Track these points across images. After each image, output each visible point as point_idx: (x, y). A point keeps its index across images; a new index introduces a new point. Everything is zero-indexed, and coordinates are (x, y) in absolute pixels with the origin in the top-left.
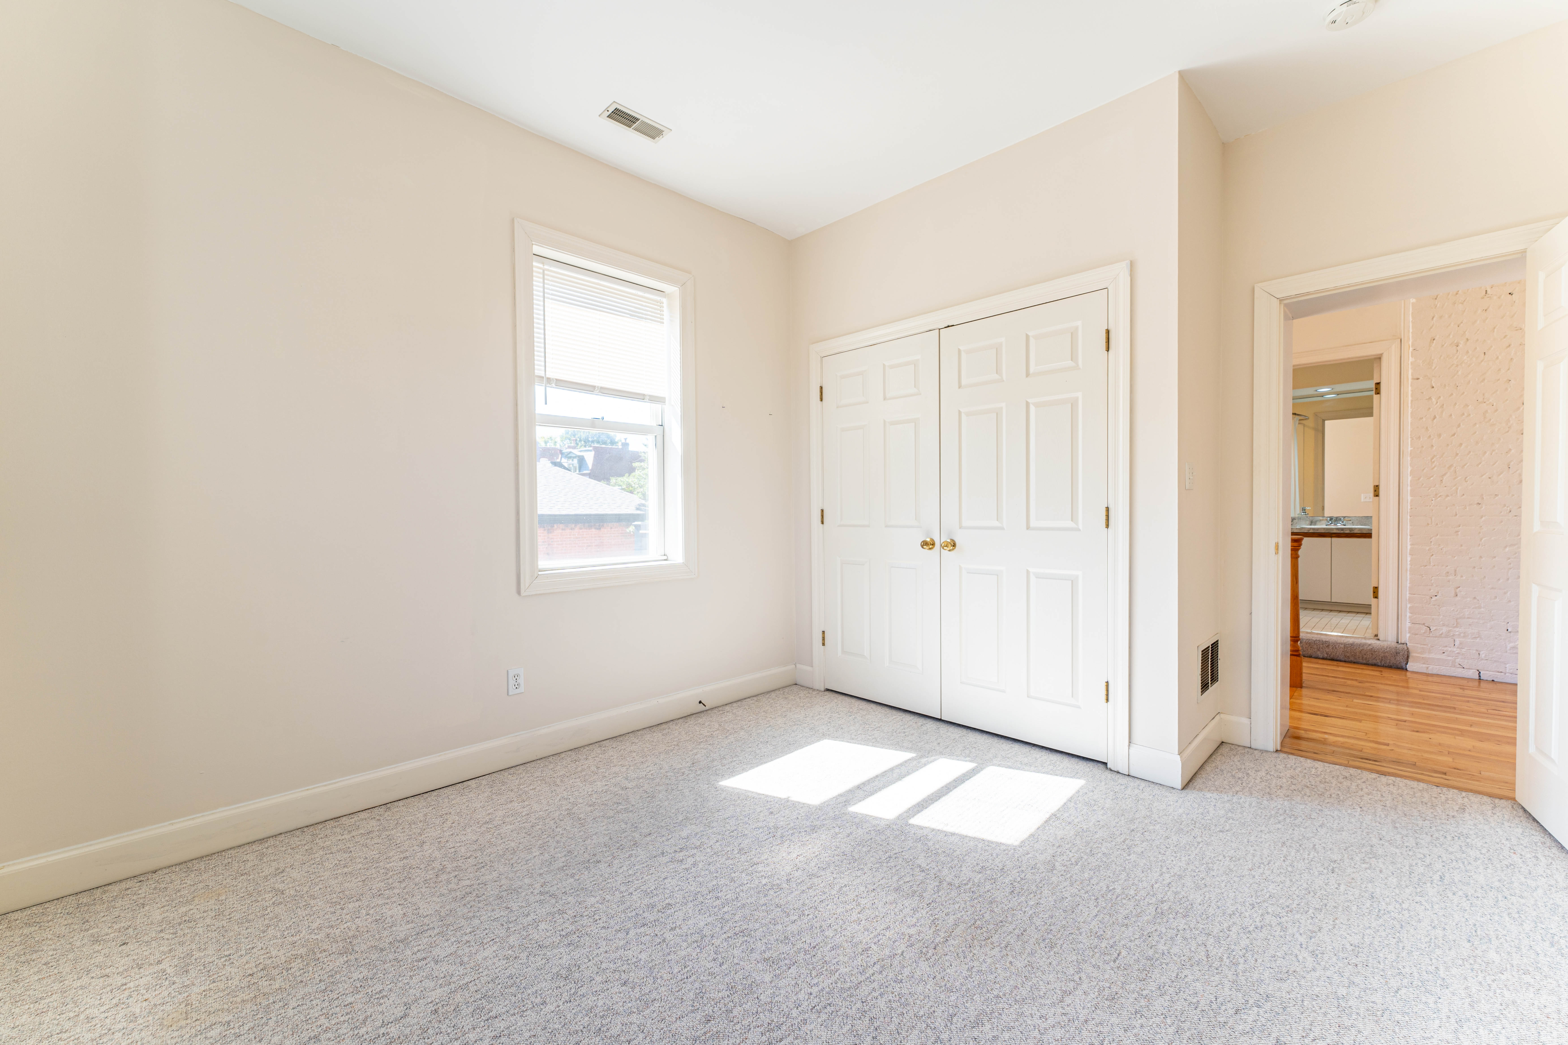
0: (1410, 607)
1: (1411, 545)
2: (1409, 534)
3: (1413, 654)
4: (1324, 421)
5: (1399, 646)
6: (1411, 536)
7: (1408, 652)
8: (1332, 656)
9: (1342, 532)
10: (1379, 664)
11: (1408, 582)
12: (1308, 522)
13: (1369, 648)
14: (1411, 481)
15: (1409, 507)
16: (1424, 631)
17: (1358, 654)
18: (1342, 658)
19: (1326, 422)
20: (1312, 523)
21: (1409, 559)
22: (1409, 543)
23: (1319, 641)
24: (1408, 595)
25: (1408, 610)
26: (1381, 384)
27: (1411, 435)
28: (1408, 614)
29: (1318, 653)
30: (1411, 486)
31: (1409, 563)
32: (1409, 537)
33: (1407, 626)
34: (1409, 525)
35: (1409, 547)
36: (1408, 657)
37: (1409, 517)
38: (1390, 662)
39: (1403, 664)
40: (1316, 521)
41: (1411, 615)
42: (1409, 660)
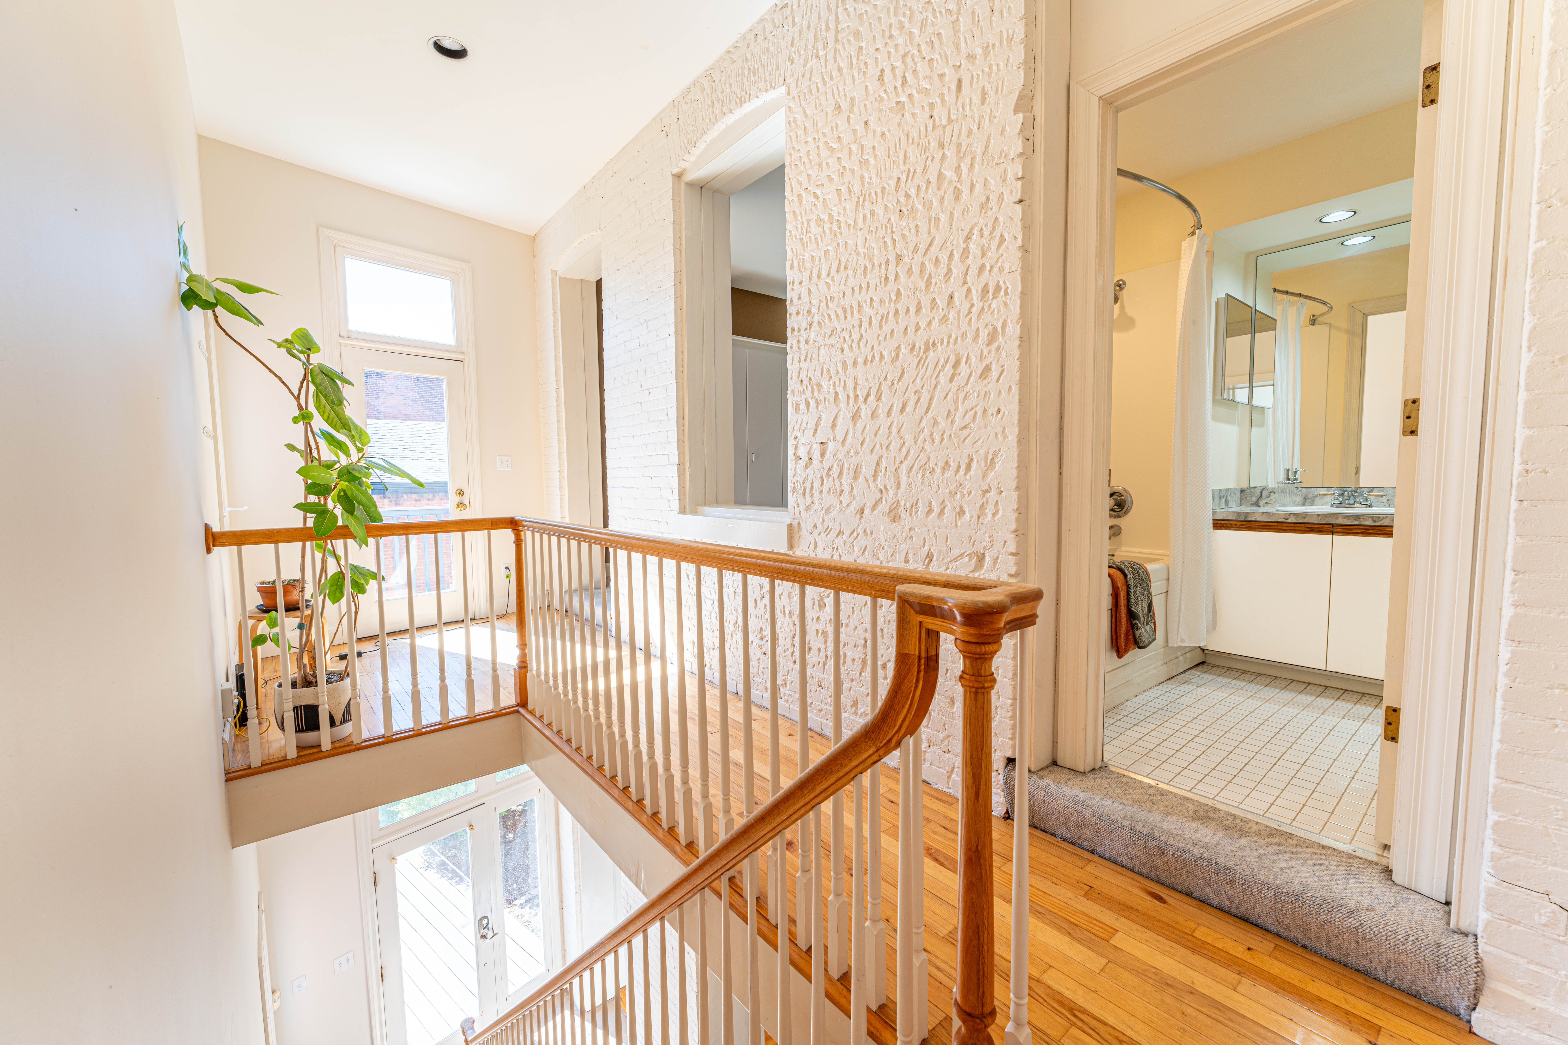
0: (1496, 824)
1: (1515, 605)
2: (1509, 565)
3: (1492, 985)
4: (1365, 316)
5: (1449, 941)
6: (1517, 572)
7: (1481, 974)
8: (1242, 909)
9: (1356, 523)
10: (1380, 974)
11: (1497, 735)
12: (1298, 499)
13: (1346, 924)
14: (1530, 370)
15: (1518, 468)
16: (1544, 920)
17: (1313, 927)
18: (1269, 923)
19: (1369, 317)
20: (1305, 501)
21: (1505, 654)
22: (1508, 599)
23: (1209, 861)
24: (1493, 780)
25: (1489, 831)
26: (1442, 68)
27: (1540, 189)
28: (1489, 847)
29: (1208, 890)
30: (1527, 389)
31: (1503, 668)
32: (1509, 576)
33: (1483, 885)
34: (1512, 531)
35: (1508, 612)
36: (1478, 990)
37: (1514, 505)
38: (1413, 982)
39: (1462, 1006)
40: (1315, 497)
41: (1497, 850)
42: (1482, 1000)
